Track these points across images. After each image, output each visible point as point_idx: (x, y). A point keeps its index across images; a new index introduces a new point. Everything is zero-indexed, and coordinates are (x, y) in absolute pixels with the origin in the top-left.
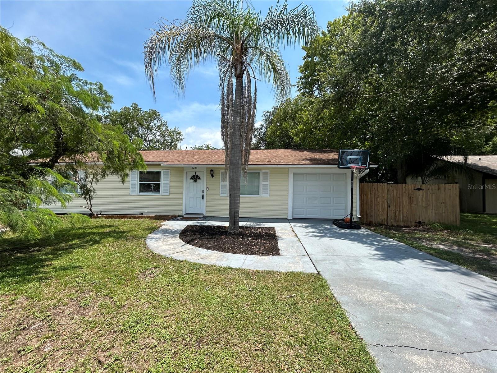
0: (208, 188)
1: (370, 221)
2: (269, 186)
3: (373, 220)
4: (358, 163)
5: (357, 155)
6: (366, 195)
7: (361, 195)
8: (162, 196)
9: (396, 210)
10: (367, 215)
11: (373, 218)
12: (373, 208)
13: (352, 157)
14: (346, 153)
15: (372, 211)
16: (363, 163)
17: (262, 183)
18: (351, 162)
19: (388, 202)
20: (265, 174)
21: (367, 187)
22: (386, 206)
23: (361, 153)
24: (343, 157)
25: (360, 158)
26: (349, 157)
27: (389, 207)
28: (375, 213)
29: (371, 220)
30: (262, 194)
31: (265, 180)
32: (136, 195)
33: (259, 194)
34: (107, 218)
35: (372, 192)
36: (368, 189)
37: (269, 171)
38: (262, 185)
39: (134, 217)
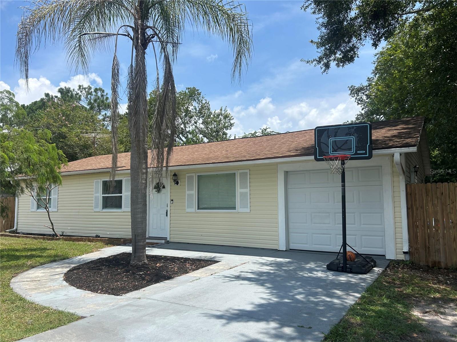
0: (172, 200)
1: (435, 262)
2: (249, 194)
3: (443, 260)
4: (350, 149)
5: (346, 135)
6: (422, 207)
7: (409, 208)
8: (124, 212)
10: (427, 249)
11: (442, 255)
12: (441, 235)
13: (338, 139)
14: (326, 132)
15: (438, 240)
16: (358, 148)
17: (239, 190)
18: (336, 148)
20: (243, 176)
21: (424, 190)
23: (353, 130)
24: (322, 140)
25: (353, 139)
26: (331, 140)
28: (445, 244)
29: (437, 259)
30: (239, 209)
31: (243, 185)
32: (99, 212)
33: (234, 208)
34: (66, 240)
35: (436, 202)
36: (427, 195)
37: (248, 171)
38: (239, 193)
39: (90, 241)
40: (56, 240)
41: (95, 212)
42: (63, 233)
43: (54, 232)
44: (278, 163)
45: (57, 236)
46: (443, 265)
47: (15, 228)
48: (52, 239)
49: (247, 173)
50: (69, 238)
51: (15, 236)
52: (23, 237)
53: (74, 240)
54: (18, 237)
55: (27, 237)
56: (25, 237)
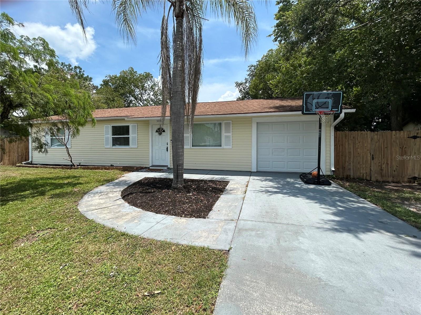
1: (347, 175)
2: (231, 137)
3: (352, 174)
4: (328, 108)
6: (342, 145)
8: (131, 148)
9: (383, 162)
10: (344, 168)
11: (352, 172)
12: (352, 160)
13: (319, 100)
15: (350, 163)
16: (333, 107)
17: (224, 134)
18: (318, 106)
19: (372, 154)
20: (228, 125)
21: (344, 136)
22: (369, 158)
23: (331, 95)
25: (330, 101)
26: (315, 101)
27: (373, 159)
28: (354, 166)
30: (224, 146)
31: (227, 131)
32: (110, 148)
33: (221, 146)
34: (84, 169)
35: (350, 142)
36: (346, 138)
37: (231, 121)
38: (224, 136)
39: (105, 169)
40: (75, 169)
41: (106, 148)
42: (80, 163)
43: (72, 163)
44: (252, 117)
45: (75, 166)
46: (352, 177)
47: (30, 160)
48: (71, 169)
49: (230, 123)
50: (86, 167)
51: (33, 167)
52: (41, 167)
53: (91, 169)
54: (36, 167)
55: (45, 167)
56: (44, 167)
